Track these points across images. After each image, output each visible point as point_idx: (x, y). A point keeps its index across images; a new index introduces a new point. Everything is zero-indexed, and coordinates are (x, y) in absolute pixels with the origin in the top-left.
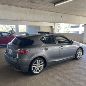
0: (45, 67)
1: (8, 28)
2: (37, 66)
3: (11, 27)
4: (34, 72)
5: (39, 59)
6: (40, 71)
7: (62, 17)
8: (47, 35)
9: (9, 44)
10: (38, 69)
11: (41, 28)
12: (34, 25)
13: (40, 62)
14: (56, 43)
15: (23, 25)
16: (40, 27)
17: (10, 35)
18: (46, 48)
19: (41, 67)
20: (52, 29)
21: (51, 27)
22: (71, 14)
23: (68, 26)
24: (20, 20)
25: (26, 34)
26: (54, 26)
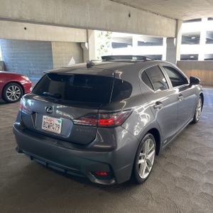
6: (149, 171)
7: (130, 16)
16: (51, 45)
20: (82, 49)
21: (80, 45)
22: (146, 11)
23: (107, 43)
26: (88, 42)
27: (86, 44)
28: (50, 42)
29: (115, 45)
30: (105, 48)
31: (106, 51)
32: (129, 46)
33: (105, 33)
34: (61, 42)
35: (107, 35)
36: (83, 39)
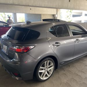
0: (55, 70)
1: (5, 17)
2: (44, 69)
3: (8, 16)
4: (42, 79)
5: (47, 59)
6: (49, 76)
7: (70, 1)
8: (54, 24)
9: (3, 36)
10: (46, 73)
11: (42, 17)
12: (34, 13)
13: (49, 64)
14: (70, 35)
15: (21, 13)
17: (6, 25)
18: (57, 43)
19: (50, 70)
21: (54, 15)
23: (70, 15)
24: (17, 4)
25: (27, 23)
26: (57, 14)
27: (56, 15)
28: (41, 14)
29: (74, 16)
30: (69, 17)
31: (69, 19)
32: (81, 16)
33: (70, 10)
34: (45, 14)
35: (70, 12)
36: (55, 13)
